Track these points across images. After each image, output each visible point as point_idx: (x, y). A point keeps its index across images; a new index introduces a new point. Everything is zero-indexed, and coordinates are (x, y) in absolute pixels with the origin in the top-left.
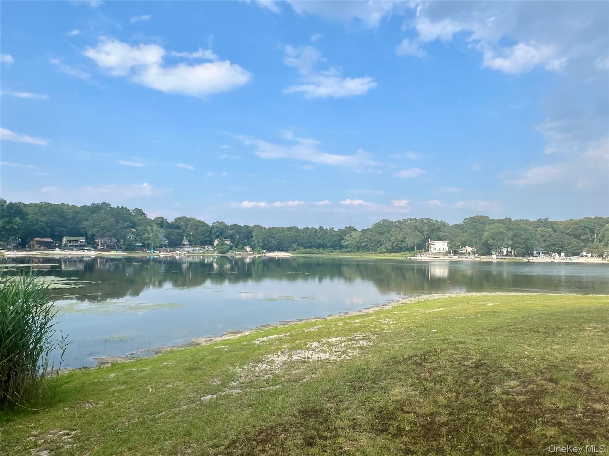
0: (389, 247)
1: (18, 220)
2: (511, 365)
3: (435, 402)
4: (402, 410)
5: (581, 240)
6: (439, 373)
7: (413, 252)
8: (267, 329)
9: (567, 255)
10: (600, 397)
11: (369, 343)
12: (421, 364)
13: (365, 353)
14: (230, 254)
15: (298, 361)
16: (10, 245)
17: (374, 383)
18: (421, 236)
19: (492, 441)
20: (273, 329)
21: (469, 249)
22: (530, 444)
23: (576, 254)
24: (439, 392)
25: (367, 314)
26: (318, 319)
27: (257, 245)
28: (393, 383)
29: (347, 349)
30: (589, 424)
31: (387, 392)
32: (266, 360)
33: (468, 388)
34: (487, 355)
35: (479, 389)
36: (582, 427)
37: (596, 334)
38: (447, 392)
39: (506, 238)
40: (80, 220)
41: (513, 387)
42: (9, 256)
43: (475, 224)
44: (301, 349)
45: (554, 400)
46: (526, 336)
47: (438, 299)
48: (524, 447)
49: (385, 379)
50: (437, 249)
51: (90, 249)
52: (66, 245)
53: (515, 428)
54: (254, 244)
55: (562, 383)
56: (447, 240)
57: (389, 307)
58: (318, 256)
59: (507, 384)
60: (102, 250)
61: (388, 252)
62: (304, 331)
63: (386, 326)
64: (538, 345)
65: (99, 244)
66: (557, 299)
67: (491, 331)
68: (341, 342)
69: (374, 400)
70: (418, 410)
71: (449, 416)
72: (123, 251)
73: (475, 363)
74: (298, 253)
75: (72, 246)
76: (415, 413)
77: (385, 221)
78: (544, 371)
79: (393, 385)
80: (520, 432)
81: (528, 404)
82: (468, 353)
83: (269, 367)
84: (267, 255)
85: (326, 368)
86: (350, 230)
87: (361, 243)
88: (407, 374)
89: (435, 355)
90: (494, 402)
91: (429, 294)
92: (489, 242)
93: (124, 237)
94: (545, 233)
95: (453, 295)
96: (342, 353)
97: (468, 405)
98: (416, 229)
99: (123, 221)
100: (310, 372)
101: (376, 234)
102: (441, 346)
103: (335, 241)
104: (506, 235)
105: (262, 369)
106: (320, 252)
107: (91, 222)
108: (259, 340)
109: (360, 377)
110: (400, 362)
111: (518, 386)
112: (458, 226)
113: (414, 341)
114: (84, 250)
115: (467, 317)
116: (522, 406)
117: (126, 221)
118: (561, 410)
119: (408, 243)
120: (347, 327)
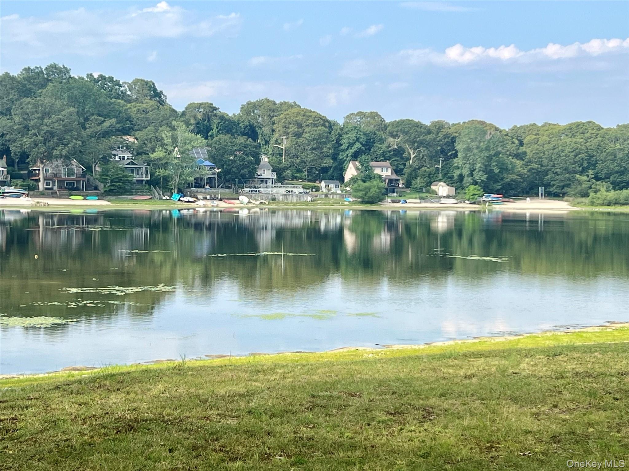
14: (388, 206)
27: (467, 180)
51: (19, 190)
54: (461, 177)
60: (50, 193)
65: (41, 176)
72: (101, 197)
74: (592, 204)
84: (497, 208)
93: (105, 160)
99: (99, 115)
107: (17, 119)
117: (107, 116)
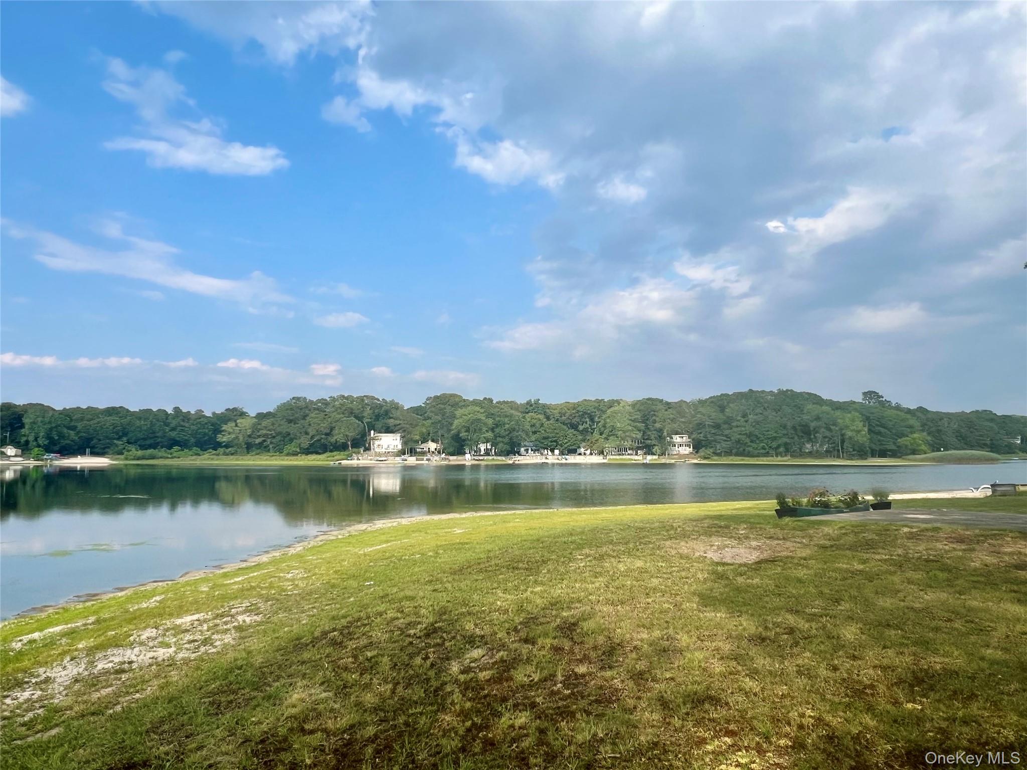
0: (305, 445)
2: (476, 625)
3: (358, 704)
4: (303, 731)
5: (578, 431)
6: (369, 654)
7: (346, 453)
8: (43, 615)
9: (562, 453)
10: (585, 655)
11: (256, 617)
12: (341, 643)
13: (246, 637)
15: (107, 672)
17: (256, 689)
18: (359, 426)
19: (440, 752)
20: (57, 613)
21: (432, 446)
22: (492, 744)
23: (573, 451)
24: (367, 686)
25: (259, 565)
26: (160, 584)
27: (32, 444)
28: (291, 684)
29: (213, 634)
30: (569, 696)
31: (278, 702)
32: (34, 681)
33: (413, 672)
34: (445, 613)
35: (428, 670)
36: (560, 704)
37: (588, 564)
38: (380, 684)
39: (484, 429)
41: (476, 660)
43: (442, 406)
44: (117, 646)
45: (530, 669)
46: (501, 577)
47: (381, 529)
48: (484, 751)
49: (278, 678)
50: (385, 446)
53: (474, 724)
54: (27, 442)
55: (540, 643)
56: (401, 431)
57: (299, 548)
58: (169, 462)
59: (468, 656)
61: (303, 453)
62: (127, 611)
63: (290, 583)
64: (517, 588)
66: (547, 517)
67: (455, 574)
68: (201, 622)
69: (253, 721)
70: (330, 724)
71: (379, 725)
73: (426, 628)
74: (126, 459)
76: (325, 731)
77: (298, 399)
78: (519, 627)
79: (291, 688)
80: (480, 728)
81: (495, 682)
82: (417, 614)
83: (39, 693)
85: (165, 676)
86: (235, 414)
87: (255, 438)
88: (316, 666)
89: (366, 625)
90: (448, 688)
91: (368, 522)
92: (461, 435)
94: (535, 421)
95: (404, 521)
96: (203, 642)
97: (410, 700)
98: (352, 413)
100: (132, 690)
101: (282, 422)
102: (378, 608)
103: (205, 434)
104: (485, 424)
105: (21, 700)
106: (174, 455)
108: (21, 640)
109: (231, 684)
110: (307, 645)
111: (483, 656)
112: (417, 410)
113: (335, 604)
115: (423, 554)
116: (486, 687)
118: (536, 683)
119: (338, 437)
120: (217, 593)
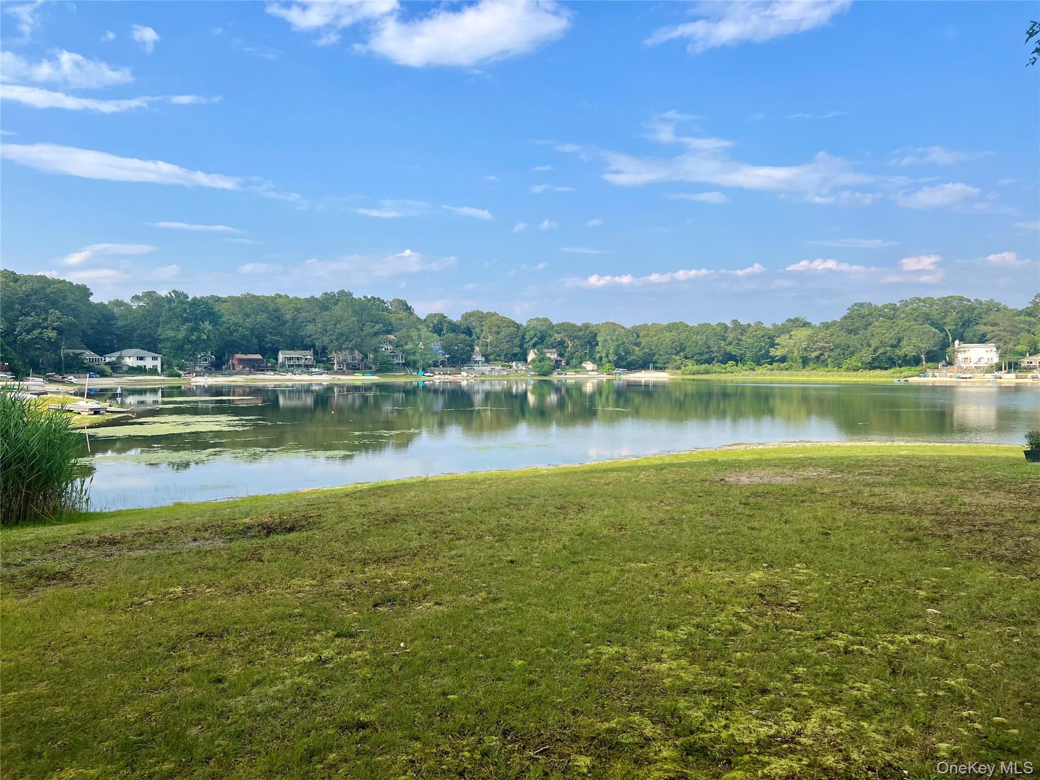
0: (868, 358)
1: (207, 325)
7: (918, 368)
14: (555, 377)
16: (200, 367)
18: (935, 334)
27: (605, 360)
40: (303, 322)
42: (197, 384)
50: (973, 360)
51: (321, 370)
52: (283, 365)
54: (601, 358)
56: (994, 340)
58: (723, 377)
60: (341, 372)
61: (865, 368)
65: (335, 361)
72: (373, 374)
74: (683, 374)
75: (293, 366)
77: (862, 305)
84: (623, 377)
86: (797, 325)
87: (811, 351)
93: (376, 350)
98: (928, 319)
99: (372, 322)
101: (841, 333)
103: (761, 348)
106: (728, 369)
107: (319, 325)
114: (311, 373)
117: (377, 322)
119: (907, 349)
